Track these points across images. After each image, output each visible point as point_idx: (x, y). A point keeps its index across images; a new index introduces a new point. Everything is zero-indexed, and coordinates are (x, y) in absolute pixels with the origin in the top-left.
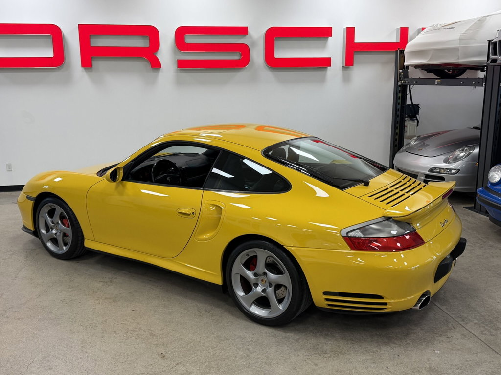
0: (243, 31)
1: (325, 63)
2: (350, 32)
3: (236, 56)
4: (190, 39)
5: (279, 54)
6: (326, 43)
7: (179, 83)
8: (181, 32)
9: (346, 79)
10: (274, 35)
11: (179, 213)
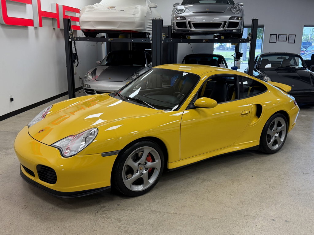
1: (30, 23)
2: (39, 2)
11: (242, 115)
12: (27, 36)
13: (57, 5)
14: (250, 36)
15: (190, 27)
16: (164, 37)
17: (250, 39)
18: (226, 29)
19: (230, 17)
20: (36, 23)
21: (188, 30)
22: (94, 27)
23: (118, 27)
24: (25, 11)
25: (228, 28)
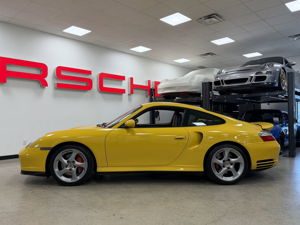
0: (89, 73)
1: (122, 91)
2: (132, 79)
3: (84, 84)
4: (63, 73)
5: (105, 86)
6: (122, 83)
7: (55, 96)
8: (59, 69)
9: (130, 100)
10: (103, 77)
11: (175, 138)
12: (121, 100)
13: (149, 81)
14: (287, 88)
15: (223, 84)
16: (211, 95)
17: (287, 91)
18: (254, 82)
19: (256, 72)
20: (127, 91)
21: (221, 87)
22: (163, 92)
23: (177, 90)
24: (121, 85)
25: (255, 81)
